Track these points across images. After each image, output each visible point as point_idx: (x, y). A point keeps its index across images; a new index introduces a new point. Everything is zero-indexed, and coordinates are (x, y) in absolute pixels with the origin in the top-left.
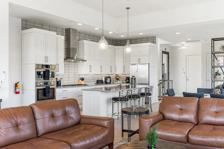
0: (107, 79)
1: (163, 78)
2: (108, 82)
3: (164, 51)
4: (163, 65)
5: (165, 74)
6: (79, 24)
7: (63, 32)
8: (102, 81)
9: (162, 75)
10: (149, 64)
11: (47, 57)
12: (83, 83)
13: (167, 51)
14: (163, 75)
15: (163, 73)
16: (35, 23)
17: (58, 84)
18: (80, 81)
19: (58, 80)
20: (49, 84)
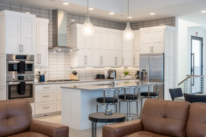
0: (111, 74)
1: (193, 72)
2: (112, 77)
3: (195, 35)
4: (192, 54)
5: (195, 68)
6: (64, 4)
7: (49, 14)
8: (104, 75)
9: (191, 69)
10: (164, 54)
11: (22, 46)
12: (75, 77)
13: (199, 36)
14: (193, 68)
15: (193, 66)
16: (11, 4)
17: (42, 79)
18: (73, 75)
19: (41, 74)
20: (25, 79)
